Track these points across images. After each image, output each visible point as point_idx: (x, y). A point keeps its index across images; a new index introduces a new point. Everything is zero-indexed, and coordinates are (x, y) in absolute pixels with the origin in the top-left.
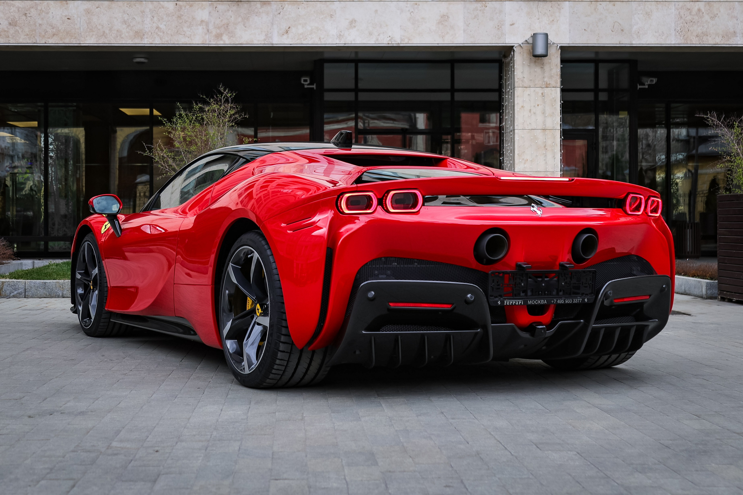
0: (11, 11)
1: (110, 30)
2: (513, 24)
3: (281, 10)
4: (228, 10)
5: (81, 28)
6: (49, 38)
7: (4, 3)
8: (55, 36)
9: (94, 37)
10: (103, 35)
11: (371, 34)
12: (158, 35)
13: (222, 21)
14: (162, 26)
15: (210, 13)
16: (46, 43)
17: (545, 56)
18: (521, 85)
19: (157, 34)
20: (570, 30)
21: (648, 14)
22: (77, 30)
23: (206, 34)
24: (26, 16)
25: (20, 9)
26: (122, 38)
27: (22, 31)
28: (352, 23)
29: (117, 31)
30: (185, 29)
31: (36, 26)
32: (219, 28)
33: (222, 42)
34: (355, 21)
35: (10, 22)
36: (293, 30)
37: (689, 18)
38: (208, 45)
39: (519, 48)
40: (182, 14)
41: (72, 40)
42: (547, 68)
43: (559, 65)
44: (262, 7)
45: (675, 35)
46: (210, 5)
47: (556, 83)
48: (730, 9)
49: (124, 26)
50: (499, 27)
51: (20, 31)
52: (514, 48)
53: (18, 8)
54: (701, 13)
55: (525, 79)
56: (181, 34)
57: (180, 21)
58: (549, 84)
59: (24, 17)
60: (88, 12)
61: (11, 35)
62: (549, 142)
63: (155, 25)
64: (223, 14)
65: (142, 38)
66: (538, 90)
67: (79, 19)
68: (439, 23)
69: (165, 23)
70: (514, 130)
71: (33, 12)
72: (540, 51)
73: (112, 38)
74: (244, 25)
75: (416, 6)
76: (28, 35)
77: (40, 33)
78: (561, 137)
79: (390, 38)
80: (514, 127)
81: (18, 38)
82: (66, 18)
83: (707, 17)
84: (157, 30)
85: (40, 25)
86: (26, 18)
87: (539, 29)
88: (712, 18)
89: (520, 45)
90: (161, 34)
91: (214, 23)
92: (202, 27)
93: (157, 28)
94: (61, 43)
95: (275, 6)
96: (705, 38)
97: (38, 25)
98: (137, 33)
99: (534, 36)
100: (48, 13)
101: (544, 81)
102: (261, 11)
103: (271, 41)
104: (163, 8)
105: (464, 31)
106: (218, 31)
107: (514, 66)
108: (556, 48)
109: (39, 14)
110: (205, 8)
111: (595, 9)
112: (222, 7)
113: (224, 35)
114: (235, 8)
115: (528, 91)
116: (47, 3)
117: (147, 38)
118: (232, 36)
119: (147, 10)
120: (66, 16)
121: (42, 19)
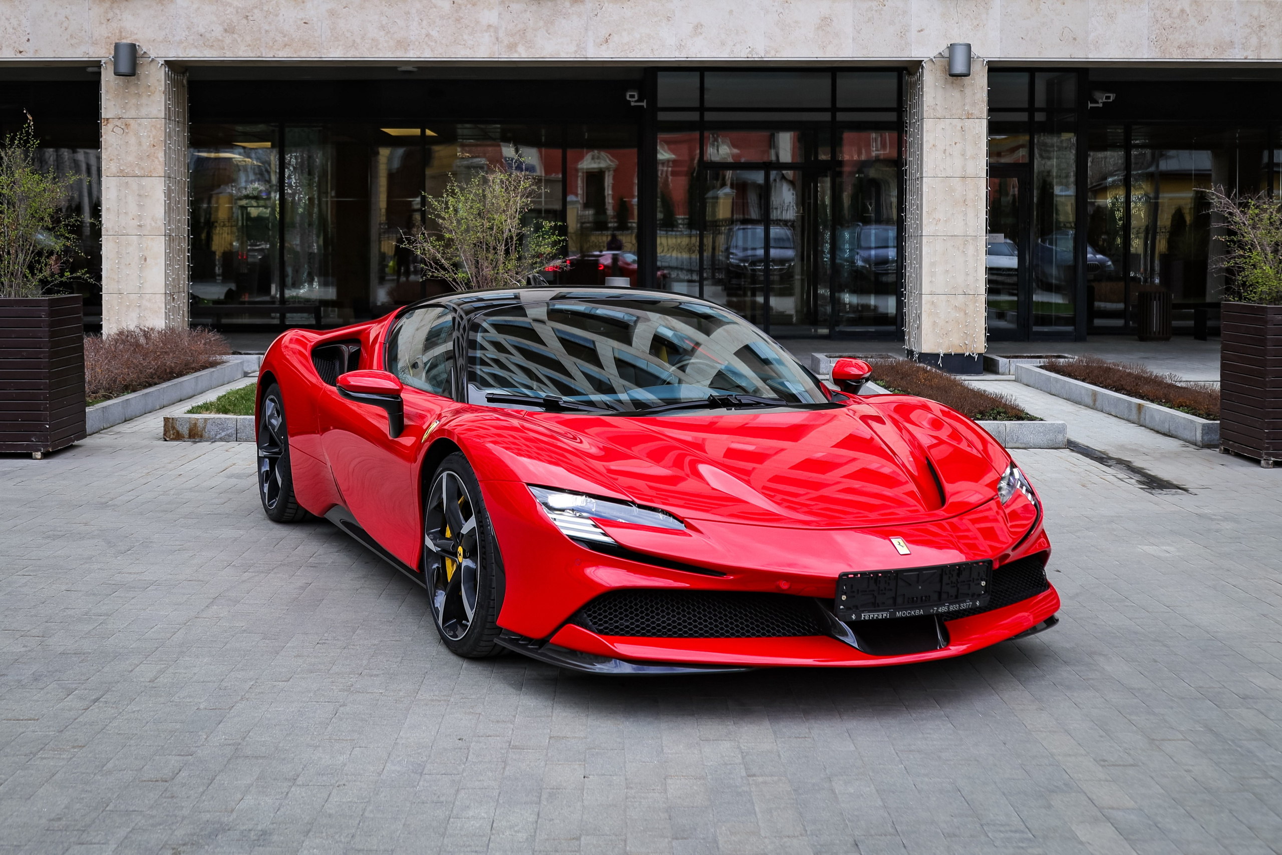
0: (228, 12)
1: (363, 38)
2: (922, 30)
3: (599, 10)
4: (525, 11)
5: (323, 36)
6: (279, 50)
8: (287, 47)
9: (340, 48)
10: (353, 45)
11: (723, 44)
12: (429, 46)
13: (516, 25)
14: (434, 33)
15: (500, 14)
16: (274, 57)
17: (967, 75)
18: (932, 116)
19: (427, 44)
20: (1001, 39)
21: (1111, 17)
22: (317, 39)
23: (494, 44)
24: (247, 19)
25: (239, 10)
26: (379, 49)
27: (242, 41)
28: (698, 28)
29: (373, 39)
30: (465, 37)
31: (261, 33)
32: (512, 35)
33: (516, 55)
34: (701, 25)
35: (226, 27)
36: (615, 38)
37: (1168, 22)
38: (497, 60)
39: (931, 63)
40: (462, 16)
41: (310, 52)
42: (968, 91)
43: (986, 88)
44: (572, 5)
45: (1149, 46)
46: (500, 4)
47: (982, 112)
48: (1226, 10)
49: (382, 33)
50: (903, 34)
51: (239, 40)
52: (923, 63)
53: (236, 8)
54: (1185, 15)
55: (938, 108)
56: (460, 44)
57: (459, 26)
58: (972, 114)
59: (245, 21)
60: (332, 12)
61: (227, 46)
62: (971, 195)
63: (424, 31)
64: (518, 16)
65: (406, 50)
66: (958, 123)
67: (320, 24)
68: (818, 28)
69: (437, 29)
70: (922, 178)
71: (257, 13)
72: (959, 68)
73: (365, 50)
74: (547, 31)
75: (786, 5)
76: (249, 45)
77: (266, 43)
78: (987, 188)
79: (749, 49)
80: (922, 173)
81: (236, 50)
82: (302, 22)
83: (1193, 21)
84: (427, 39)
85: (266, 31)
86: (247, 22)
87: (959, 38)
88: (1201, 22)
89: (932, 60)
90: (433, 44)
91: (506, 28)
92: (489, 33)
93: (428, 35)
94: (295, 56)
95: (590, 5)
96: (1190, 51)
98: (399, 42)
99: (952, 47)
100: (277, 15)
101: (964, 110)
102: (570, 11)
103: (584, 53)
104: (435, 7)
105: (854, 39)
106: (511, 40)
107: (922, 88)
108: (981, 63)
109: (266, 17)
110: (493, 9)
111: (1037, 9)
112: (515, 7)
113: (520, 45)
114: (534, 8)
115: (942, 124)
117: (413, 49)
118: (530, 47)
119: (414, 11)
120: (302, 19)
121: (270, 23)
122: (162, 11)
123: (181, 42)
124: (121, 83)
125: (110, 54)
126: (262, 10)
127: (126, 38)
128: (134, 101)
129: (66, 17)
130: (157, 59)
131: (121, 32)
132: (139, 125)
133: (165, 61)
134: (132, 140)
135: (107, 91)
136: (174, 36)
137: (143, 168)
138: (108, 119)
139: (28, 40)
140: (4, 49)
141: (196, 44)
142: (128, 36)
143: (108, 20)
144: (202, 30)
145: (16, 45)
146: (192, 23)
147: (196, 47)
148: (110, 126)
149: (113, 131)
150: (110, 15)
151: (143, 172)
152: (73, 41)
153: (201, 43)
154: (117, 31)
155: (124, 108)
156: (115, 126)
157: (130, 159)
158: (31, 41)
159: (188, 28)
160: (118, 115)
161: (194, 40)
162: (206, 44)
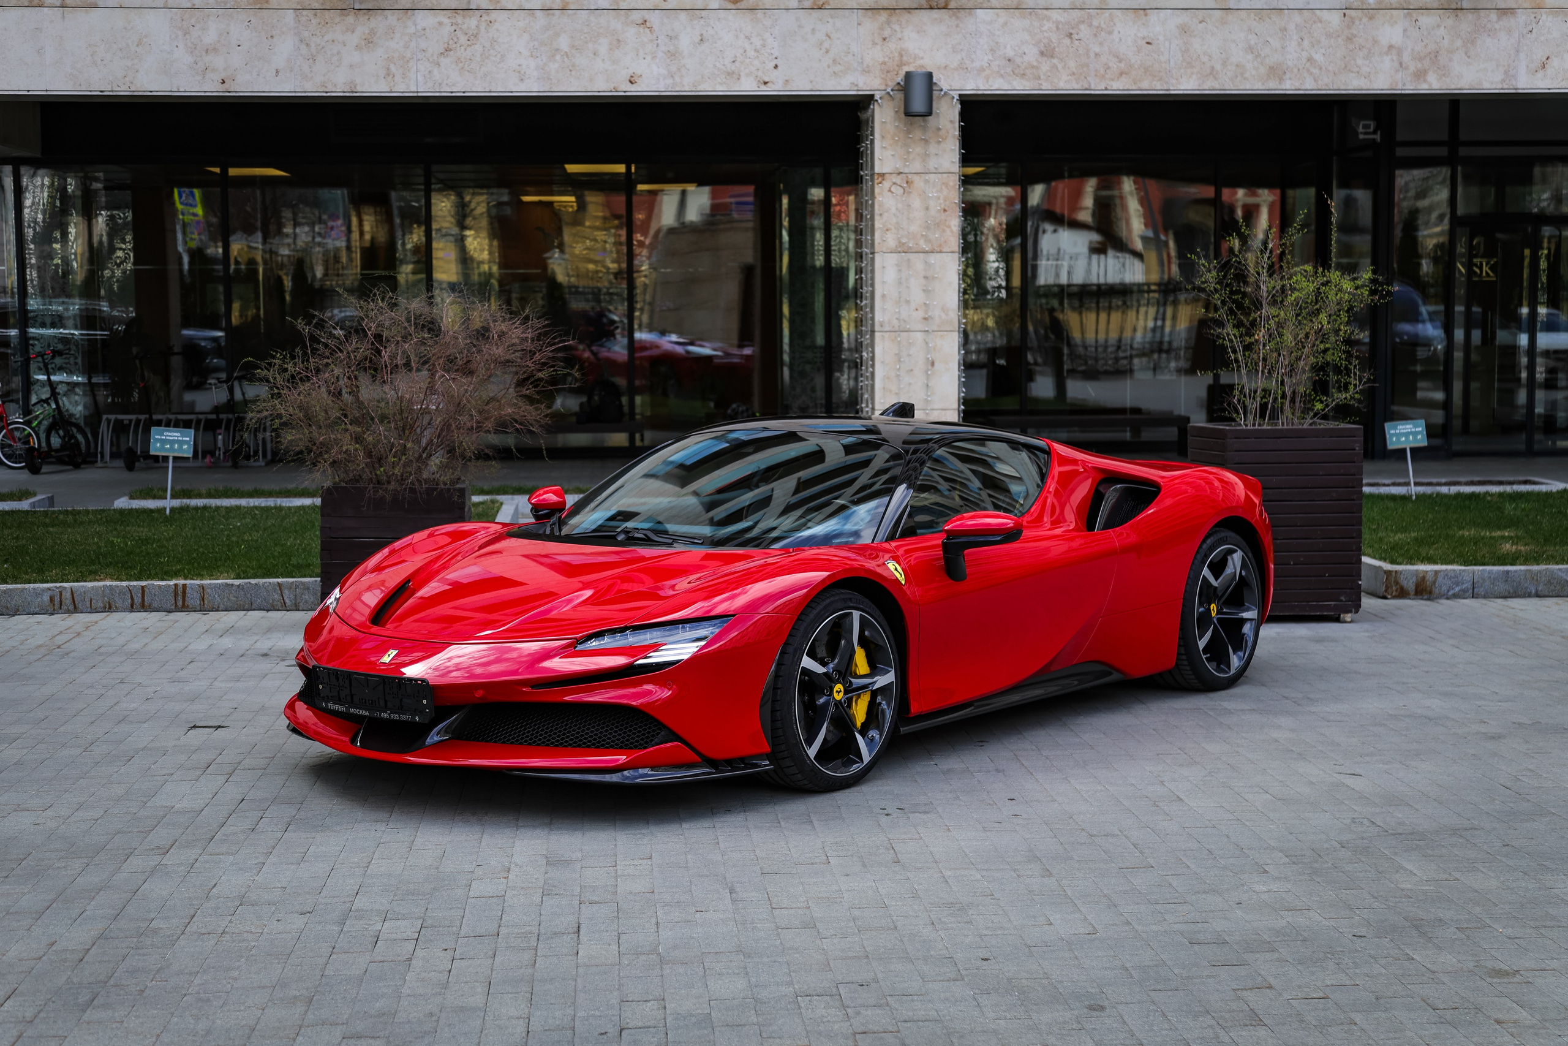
0: (1044, 29)
1: (1224, 63)
3: (1534, 25)
4: (1438, 26)
5: (1172, 61)
6: (1113, 80)
7: (1031, 14)
8: (1124, 75)
9: (1194, 77)
10: (1211, 74)
12: (1311, 74)
13: (1426, 46)
14: (1318, 57)
15: (1405, 31)
16: (1106, 89)
19: (1308, 70)
22: (1163, 65)
23: (1397, 71)
24: (1071, 38)
25: (1060, 26)
26: (1245, 79)
27: (1064, 68)
29: (1237, 66)
30: (1359, 62)
31: (1089, 57)
32: (1421, 59)
33: (1425, 86)
35: (1043, 49)
36: (1555, 62)
38: (1399, 92)
40: (1355, 32)
41: (1155, 82)
46: (1405, 17)
49: (1250, 57)
51: (1060, 66)
53: (1057, 24)
56: (1352, 72)
57: (1351, 47)
59: (1067, 41)
60: (1184, 30)
61: (1044, 75)
63: (1304, 54)
64: (1429, 33)
65: (1281, 80)
67: (1167, 44)
69: (1323, 51)
71: (1084, 31)
73: (1227, 80)
74: (1466, 54)
76: (1074, 74)
77: (1096, 70)
81: (1056, 80)
82: (1144, 42)
84: (1308, 64)
85: (1096, 54)
86: (1072, 42)
90: (1316, 71)
91: (1413, 50)
92: (1390, 57)
93: (1310, 59)
94: (1134, 88)
95: (1523, 17)
97: (1092, 55)
98: (1271, 68)
100: (1110, 33)
102: (1497, 26)
103: (1514, 83)
104: (1321, 22)
106: (1419, 65)
109: (1095, 35)
110: (1396, 23)
112: (1425, 21)
113: (1430, 73)
114: (1450, 22)
116: (1110, 14)
117: (1290, 79)
118: (1444, 75)
119: (1292, 26)
120: (1144, 38)
121: (1101, 44)
123: (982, 69)
124: (902, 126)
125: (886, 85)
126: (1090, 25)
127: (908, 64)
128: (918, 149)
129: (827, 35)
130: (951, 92)
131: (901, 56)
132: (927, 181)
133: (960, 95)
134: (916, 203)
135: (883, 137)
136: (972, 61)
137: (930, 241)
138: (884, 174)
139: (776, 67)
140: (743, 78)
141: (1002, 72)
142: (911, 60)
143: (884, 39)
144: (1010, 53)
145: (760, 74)
146: (997, 43)
147: (1002, 76)
148: (886, 184)
149: (890, 191)
150: (887, 32)
151: (930, 246)
152: (837, 68)
153: (1009, 70)
154: (896, 54)
155: (906, 160)
156: (894, 183)
157: (914, 228)
158: (779, 68)
159: (992, 50)
160: (897, 169)
161: (999, 66)
162: (1016, 72)
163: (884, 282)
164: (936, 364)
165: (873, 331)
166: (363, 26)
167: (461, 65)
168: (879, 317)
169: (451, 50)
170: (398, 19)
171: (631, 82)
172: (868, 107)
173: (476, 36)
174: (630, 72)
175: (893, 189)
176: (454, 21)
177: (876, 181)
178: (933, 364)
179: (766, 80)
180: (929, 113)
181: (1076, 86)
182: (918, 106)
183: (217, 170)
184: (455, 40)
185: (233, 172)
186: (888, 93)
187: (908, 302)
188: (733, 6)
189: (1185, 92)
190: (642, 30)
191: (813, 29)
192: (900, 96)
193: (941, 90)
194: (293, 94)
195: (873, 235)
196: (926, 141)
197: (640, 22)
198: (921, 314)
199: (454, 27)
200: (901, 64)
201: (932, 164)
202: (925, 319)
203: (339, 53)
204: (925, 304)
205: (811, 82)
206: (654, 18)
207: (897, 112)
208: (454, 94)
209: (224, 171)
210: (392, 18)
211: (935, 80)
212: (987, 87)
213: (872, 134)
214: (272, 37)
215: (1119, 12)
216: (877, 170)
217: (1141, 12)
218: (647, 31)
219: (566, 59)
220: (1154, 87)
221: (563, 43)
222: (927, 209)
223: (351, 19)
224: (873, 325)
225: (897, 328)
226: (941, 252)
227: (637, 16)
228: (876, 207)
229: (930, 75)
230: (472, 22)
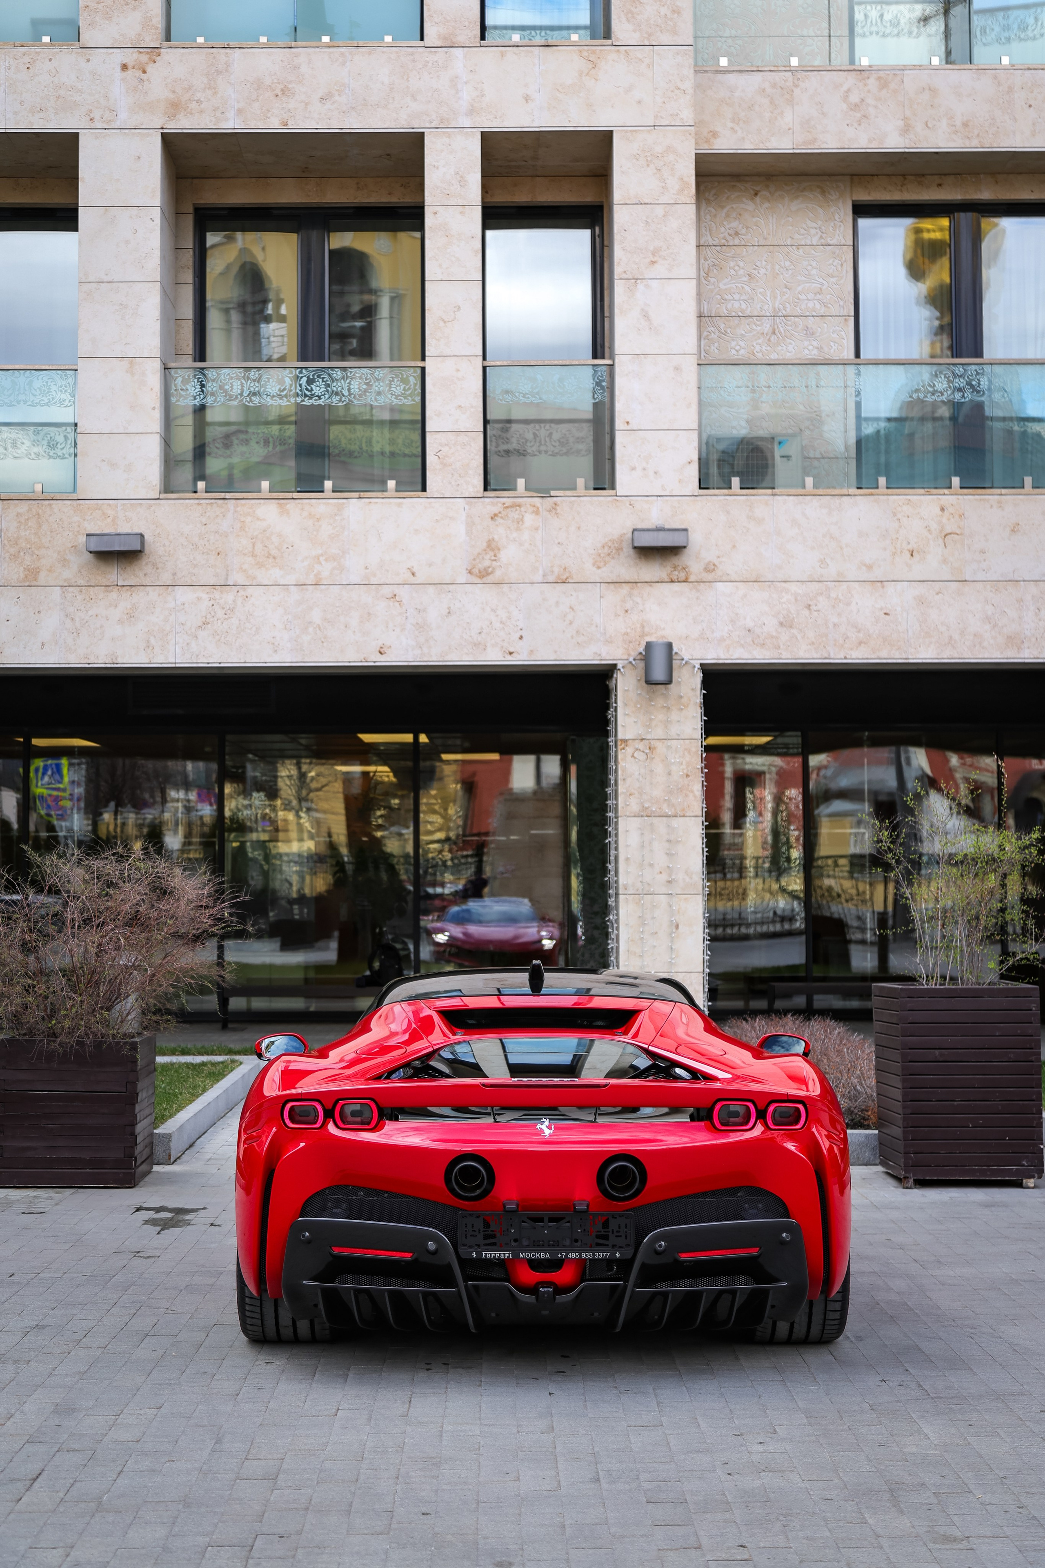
0: (783, 601)
1: (963, 633)
5: (910, 631)
6: (852, 649)
7: (770, 586)
8: (863, 645)
9: (933, 646)
10: (949, 643)
16: (846, 658)
22: (902, 635)
24: (810, 609)
25: (799, 598)
26: (983, 648)
27: (803, 638)
29: (976, 635)
31: (828, 627)
35: (782, 620)
41: (894, 652)
49: (988, 627)
51: (799, 637)
53: (796, 596)
59: (806, 612)
60: (921, 601)
61: (784, 645)
65: (1016, 649)
67: (905, 614)
71: (823, 603)
73: (966, 649)
76: (813, 643)
77: (835, 640)
81: (796, 650)
82: (882, 613)
85: (835, 625)
86: (811, 613)
94: (873, 656)
97: (831, 626)
98: (1010, 637)
100: (849, 604)
109: (834, 607)
116: (849, 587)
117: (1025, 648)
119: (1029, 598)
120: (882, 609)
121: (839, 615)
122: (697, 598)
123: (722, 640)
124: (644, 694)
125: (629, 655)
126: (829, 597)
127: (650, 634)
128: (661, 716)
129: (571, 608)
130: (692, 661)
131: (643, 627)
132: (669, 747)
133: (701, 665)
134: (659, 768)
135: (626, 705)
136: (713, 632)
137: (673, 805)
138: (625, 741)
139: (521, 638)
140: (489, 649)
141: (742, 642)
142: (653, 631)
143: (627, 611)
144: (750, 624)
145: (506, 644)
146: (737, 614)
147: (742, 646)
148: (629, 750)
149: (633, 756)
150: (629, 605)
151: (673, 810)
152: (581, 639)
153: (749, 640)
154: (638, 626)
155: (648, 727)
156: (637, 749)
157: (657, 793)
158: (524, 638)
159: (731, 621)
160: (640, 735)
161: (739, 636)
162: (756, 642)
163: (627, 846)
164: (680, 927)
165: (617, 894)
166: (125, 601)
167: (217, 637)
168: (623, 879)
169: (208, 623)
170: (159, 595)
171: (381, 653)
172: (612, 676)
173: (232, 610)
174: (380, 643)
175: (635, 755)
176: (212, 596)
177: (619, 747)
178: (677, 927)
179: (512, 650)
180: (669, 682)
181: (815, 656)
182: (659, 674)
183: (22, 740)
184: (213, 614)
185: (35, 742)
186: (630, 662)
187: (651, 865)
188: (479, 581)
189: (924, 661)
190: (391, 604)
191: (557, 602)
192: (642, 665)
193: (683, 659)
194: (57, 666)
195: (616, 798)
196: (668, 708)
197: (390, 596)
198: (664, 877)
199: (212, 602)
200: (643, 635)
201: (674, 730)
202: (669, 882)
203: (101, 627)
204: (668, 867)
205: (555, 652)
206: (403, 593)
207: (639, 680)
208: (210, 665)
209: (28, 741)
210: (153, 594)
211: (675, 649)
212: (729, 657)
213: (616, 702)
214: (39, 612)
215: (856, 585)
216: (620, 736)
217: (879, 584)
218: (397, 604)
219: (318, 632)
220: (893, 656)
221: (316, 616)
222: (669, 774)
223: (114, 595)
224: (617, 888)
225: (640, 891)
226: (684, 816)
227: (387, 591)
228: (620, 772)
229: (670, 646)
230: (229, 597)
